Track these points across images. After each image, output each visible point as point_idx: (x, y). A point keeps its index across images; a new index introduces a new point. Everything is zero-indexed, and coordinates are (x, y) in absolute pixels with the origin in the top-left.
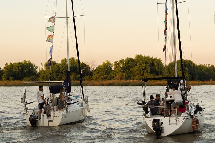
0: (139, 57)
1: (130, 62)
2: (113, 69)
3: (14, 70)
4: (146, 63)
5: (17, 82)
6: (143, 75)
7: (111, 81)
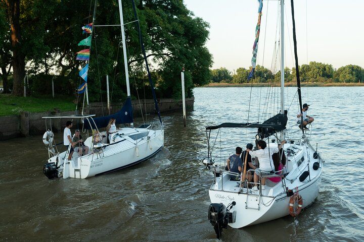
0: (312, 63)
1: (305, 68)
2: (291, 73)
3: (214, 75)
4: (319, 68)
5: (216, 84)
6: (316, 78)
7: (290, 83)
